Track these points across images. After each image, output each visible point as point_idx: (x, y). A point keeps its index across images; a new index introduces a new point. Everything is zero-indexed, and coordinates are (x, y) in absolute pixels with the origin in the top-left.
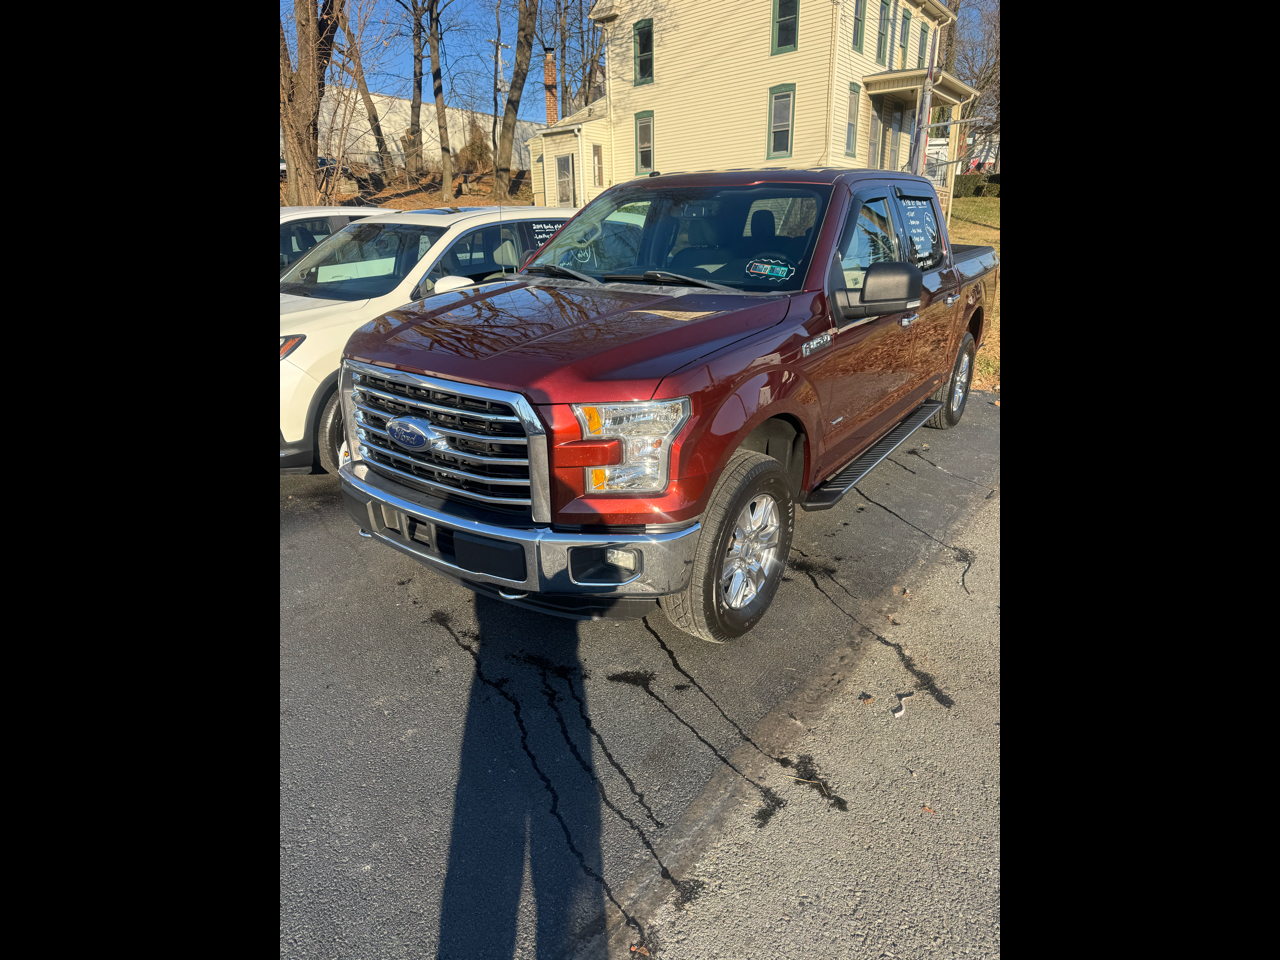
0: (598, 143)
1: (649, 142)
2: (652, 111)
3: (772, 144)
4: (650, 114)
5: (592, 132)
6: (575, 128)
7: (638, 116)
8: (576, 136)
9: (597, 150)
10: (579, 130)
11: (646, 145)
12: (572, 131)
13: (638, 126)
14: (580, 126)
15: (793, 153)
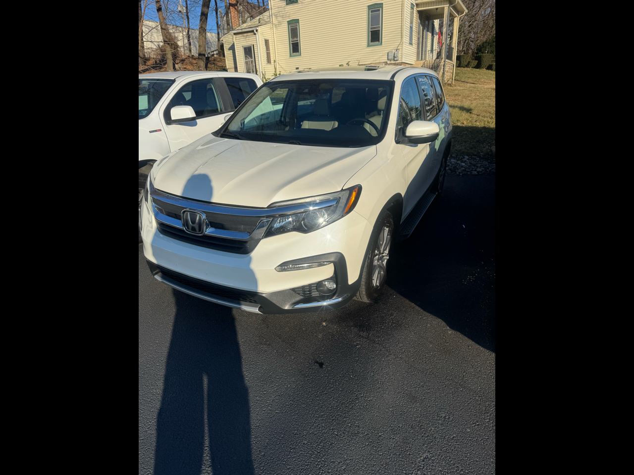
0: (267, 38)
1: (297, 37)
2: (298, 20)
3: (370, 38)
4: (297, 21)
5: (264, 32)
6: (254, 29)
7: (289, 23)
8: (255, 34)
9: (267, 42)
10: (257, 31)
11: (295, 39)
12: (253, 31)
13: (290, 28)
14: (257, 28)
15: (383, 43)
